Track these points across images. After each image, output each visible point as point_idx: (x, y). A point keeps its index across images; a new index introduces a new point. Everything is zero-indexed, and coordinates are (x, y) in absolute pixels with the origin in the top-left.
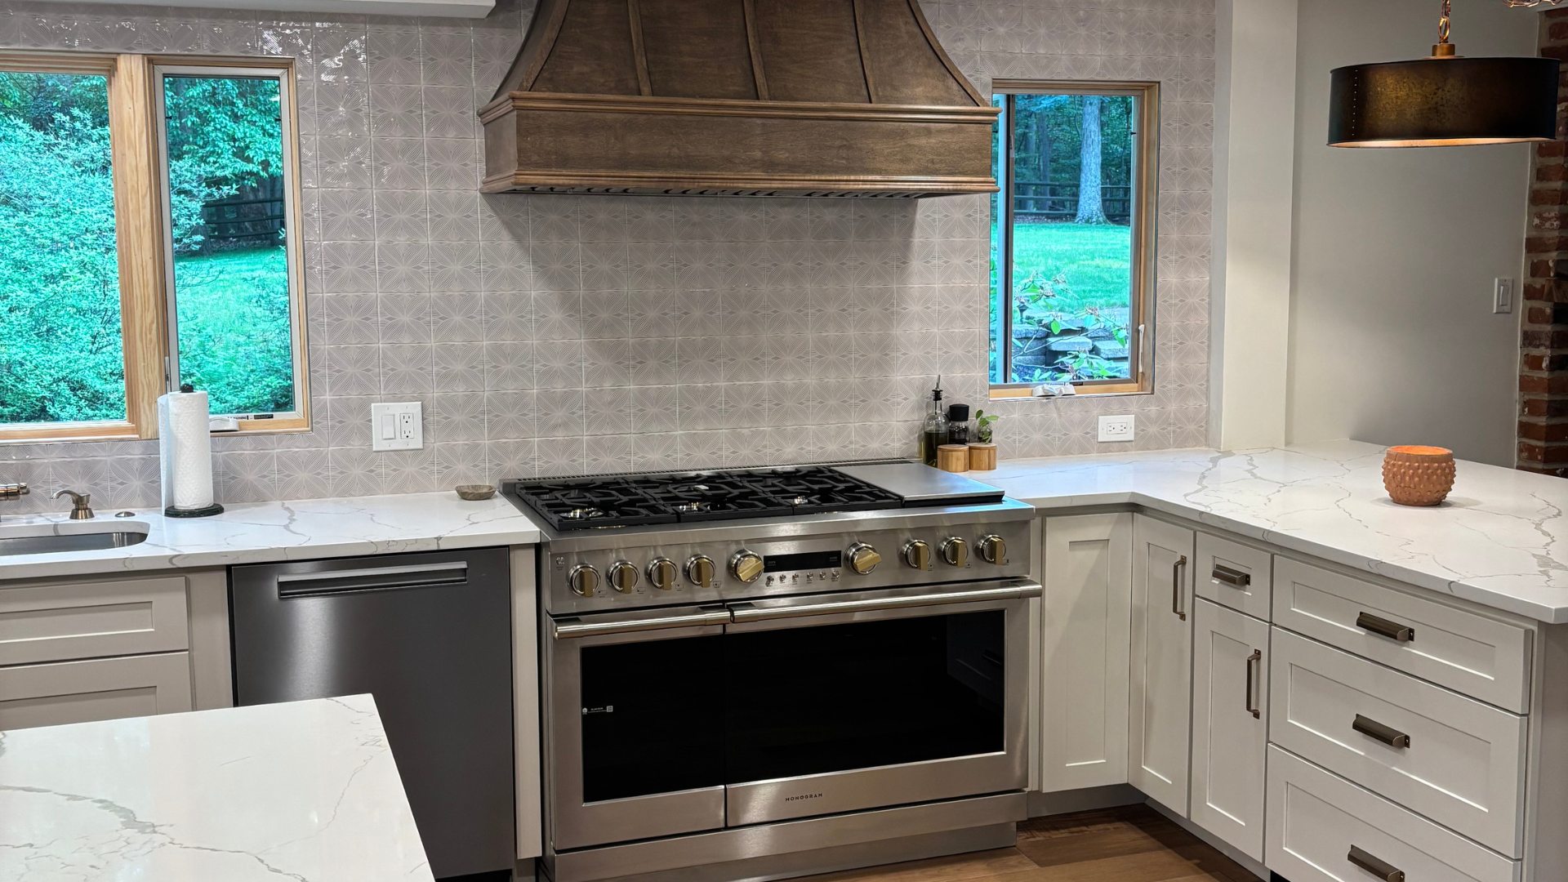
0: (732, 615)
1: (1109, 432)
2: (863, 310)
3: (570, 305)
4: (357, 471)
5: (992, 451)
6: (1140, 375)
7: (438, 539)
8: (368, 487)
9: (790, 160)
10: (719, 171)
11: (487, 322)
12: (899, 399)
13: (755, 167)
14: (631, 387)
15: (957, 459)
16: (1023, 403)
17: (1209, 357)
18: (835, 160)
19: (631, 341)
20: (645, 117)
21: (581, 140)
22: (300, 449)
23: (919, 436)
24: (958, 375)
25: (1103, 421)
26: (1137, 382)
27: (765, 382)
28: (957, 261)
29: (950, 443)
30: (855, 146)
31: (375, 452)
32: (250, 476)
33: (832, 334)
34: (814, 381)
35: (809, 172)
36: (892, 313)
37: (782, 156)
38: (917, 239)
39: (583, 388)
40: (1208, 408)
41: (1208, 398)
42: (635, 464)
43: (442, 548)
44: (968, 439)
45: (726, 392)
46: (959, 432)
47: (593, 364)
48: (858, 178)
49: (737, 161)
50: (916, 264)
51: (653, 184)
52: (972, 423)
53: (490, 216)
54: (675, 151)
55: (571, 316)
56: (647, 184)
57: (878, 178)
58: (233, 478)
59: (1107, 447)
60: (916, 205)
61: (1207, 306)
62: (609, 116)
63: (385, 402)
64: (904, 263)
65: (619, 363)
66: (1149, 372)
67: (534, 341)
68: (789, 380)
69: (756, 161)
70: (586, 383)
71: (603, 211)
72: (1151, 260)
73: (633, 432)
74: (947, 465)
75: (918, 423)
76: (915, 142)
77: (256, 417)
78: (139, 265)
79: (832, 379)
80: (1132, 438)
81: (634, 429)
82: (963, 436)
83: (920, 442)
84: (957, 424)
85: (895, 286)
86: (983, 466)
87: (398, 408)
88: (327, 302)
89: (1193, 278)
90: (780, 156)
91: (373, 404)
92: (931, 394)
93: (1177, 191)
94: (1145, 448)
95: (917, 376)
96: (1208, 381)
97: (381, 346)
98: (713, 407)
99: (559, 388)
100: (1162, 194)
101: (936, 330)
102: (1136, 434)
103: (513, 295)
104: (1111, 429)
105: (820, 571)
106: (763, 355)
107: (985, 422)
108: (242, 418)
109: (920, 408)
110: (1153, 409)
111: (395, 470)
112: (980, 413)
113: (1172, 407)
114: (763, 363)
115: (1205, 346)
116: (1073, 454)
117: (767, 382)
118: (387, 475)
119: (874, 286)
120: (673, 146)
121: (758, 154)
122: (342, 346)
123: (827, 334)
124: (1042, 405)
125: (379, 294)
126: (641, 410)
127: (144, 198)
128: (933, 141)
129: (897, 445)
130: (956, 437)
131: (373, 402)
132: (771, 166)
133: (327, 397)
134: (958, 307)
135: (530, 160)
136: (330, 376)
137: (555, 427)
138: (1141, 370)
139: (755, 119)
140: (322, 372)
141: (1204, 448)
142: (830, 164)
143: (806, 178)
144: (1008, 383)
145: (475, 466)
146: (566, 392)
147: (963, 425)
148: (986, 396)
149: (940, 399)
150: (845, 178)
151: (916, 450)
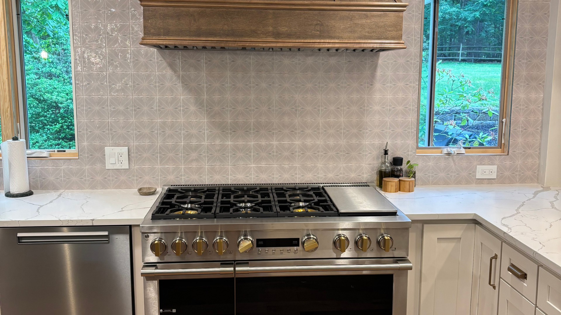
0: (235, 269)
1: (482, 174)
2: (348, 108)
3: (199, 103)
4: (99, 178)
5: (411, 183)
6: (503, 145)
7: (93, 220)
8: (104, 185)
9: (288, 32)
10: (249, 37)
11: (159, 110)
12: (366, 153)
13: (269, 36)
14: (229, 143)
15: (391, 186)
16: (435, 157)
17: (541, 137)
18: (313, 32)
19: (229, 121)
20: (210, 9)
21: (176, 22)
22: (74, 167)
23: (377, 172)
24: (399, 142)
25: (480, 168)
26: (501, 148)
27: (297, 143)
28: (401, 84)
29: (391, 177)
30: (324, 24)
31: (107, 169)
32: (52, 178)
33: (332, 120)
34: (322, 143)
35: (299, 38)
36: (364, 110)
37: (283, 29)
38: (379, 73)
39: (206, 143)
40: (539, 164)
41: (539, 158)
42: (231, 180)
43: (94, 225)
44: (401, 175)
45: (277, 147)
46: (397, 171)
47: (210, 132)
48: (325, 41)
49: (259, 32)
50: (378, 85)
51: (213, 44)
52: (404, 167)
53: (161, 60)
54: (226, 27)
55: (200, 108)
56: (210, 44)
57: (337, 41)
58: (44, 179)
59: (481, 181)
60: (379, 56)
61: (541, 110)
62: (191, 9)
63: (112, 146)
64: (371, 85)
65: (223, 131)
66: (507, 144)
67: (182, 120)
68: (309, 142)
69: (269, 32)
70: (207, 141)
71: (217, 58)
72: (510, 86)
73: (230, 164)
74: (386, 188)
75: (377, 165)
76: (360, 22)
77: (58, 151)
78: (2, 82)
79: (331, 142)
80: (495, 178)
81: (230, 163)
82: (398, 173)
83: (377, 174)
84: (396, 167)
85: (366, 97)
86: (406, 190)
87: (118, 150)
88: (85, 100)
89: (533, 95)
90: (283, 30)
91: (105, 147)
92: (383, 151)
93: (526, 49)
94: (503, 183)
95: (377, 142)
96: (540, 149)
97: (110, 121)
98: (270, 154)
99: (194, 142)
100: (517, 51)
101: (387, 119)
102: (497, 176)
103: (172, 98)
104: (484, 172)
105: (288, 248)
106: (296, 129)
107: (411, 167)
108: (52, 151)
109: (378, 158)
110: (508, 163)
111: (116, 178)
112: (409, 162)
113: (519, 163)
114: (296, 133)
115: (539, 131)
116: (461, 184)
117: (298, 142)
118: (113, 180)
119: (355, 96)
120: (225, 25)
121: (271, 29)
122: (92, 120)
123: (329, 120)
124: (445, 159)
125: (109, 97)
126: (234, 154)
127: (3, 51)
128: (369, 21)
129: (365, 176)
130: (393, 174)
131: (106, 147)
132: (277, 35)
133: (85, 144)
134: (400, 108)
135: (150, 32)
136: (87, 134)
137: (192, 161)
138: (503, 142)
139: (269, 10)
140: (83, 132)
141: (536, 184)
142: (310, 34)
143: (297, 41)
144: (430, 147)
145: (154, 178)
146: (197, 144)
147: (399, 167)
148: (414, 153)
149: (387, 154)
150: (318, 41)
151: (375, 179)
